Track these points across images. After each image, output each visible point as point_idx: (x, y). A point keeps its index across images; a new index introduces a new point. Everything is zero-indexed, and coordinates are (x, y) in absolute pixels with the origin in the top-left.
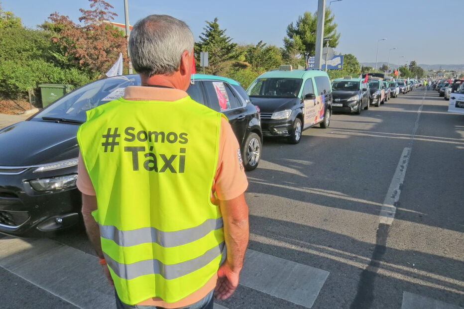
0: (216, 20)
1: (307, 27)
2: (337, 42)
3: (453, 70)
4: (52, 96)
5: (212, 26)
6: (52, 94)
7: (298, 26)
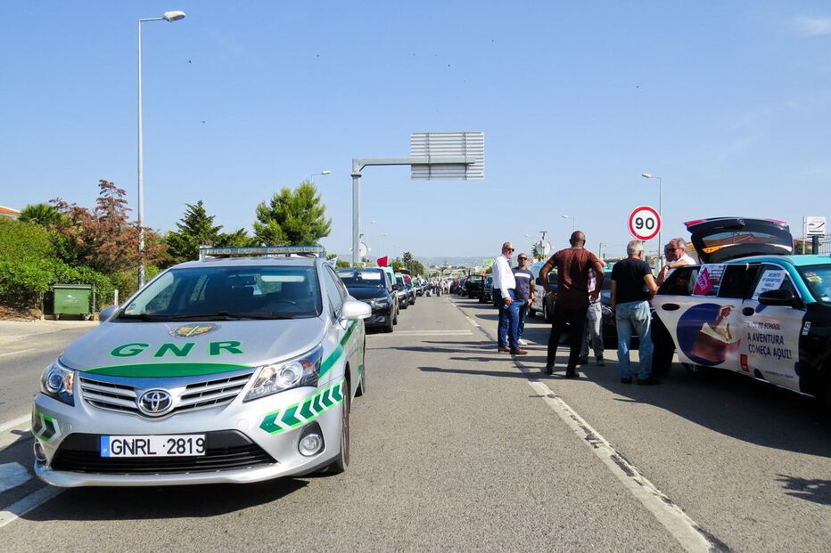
0: (200, 203)
1: (287, 208)
2: (328, 230)
3: (462, 265)
4: (69, 298)
5: (196, 211)
6: (70, 296)
7: (274, 206)
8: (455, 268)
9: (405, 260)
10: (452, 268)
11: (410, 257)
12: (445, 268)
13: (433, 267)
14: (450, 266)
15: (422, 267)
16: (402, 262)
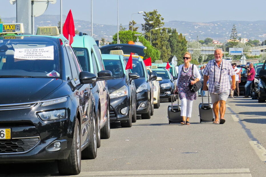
8: (256, 44)
9: (148, 27)
10: (249, 43)
11: (158, 22)
12: (232, 44)
13: (207, 42)
14: (244, 41)
15: (183, 42)
16: (141, 32)
